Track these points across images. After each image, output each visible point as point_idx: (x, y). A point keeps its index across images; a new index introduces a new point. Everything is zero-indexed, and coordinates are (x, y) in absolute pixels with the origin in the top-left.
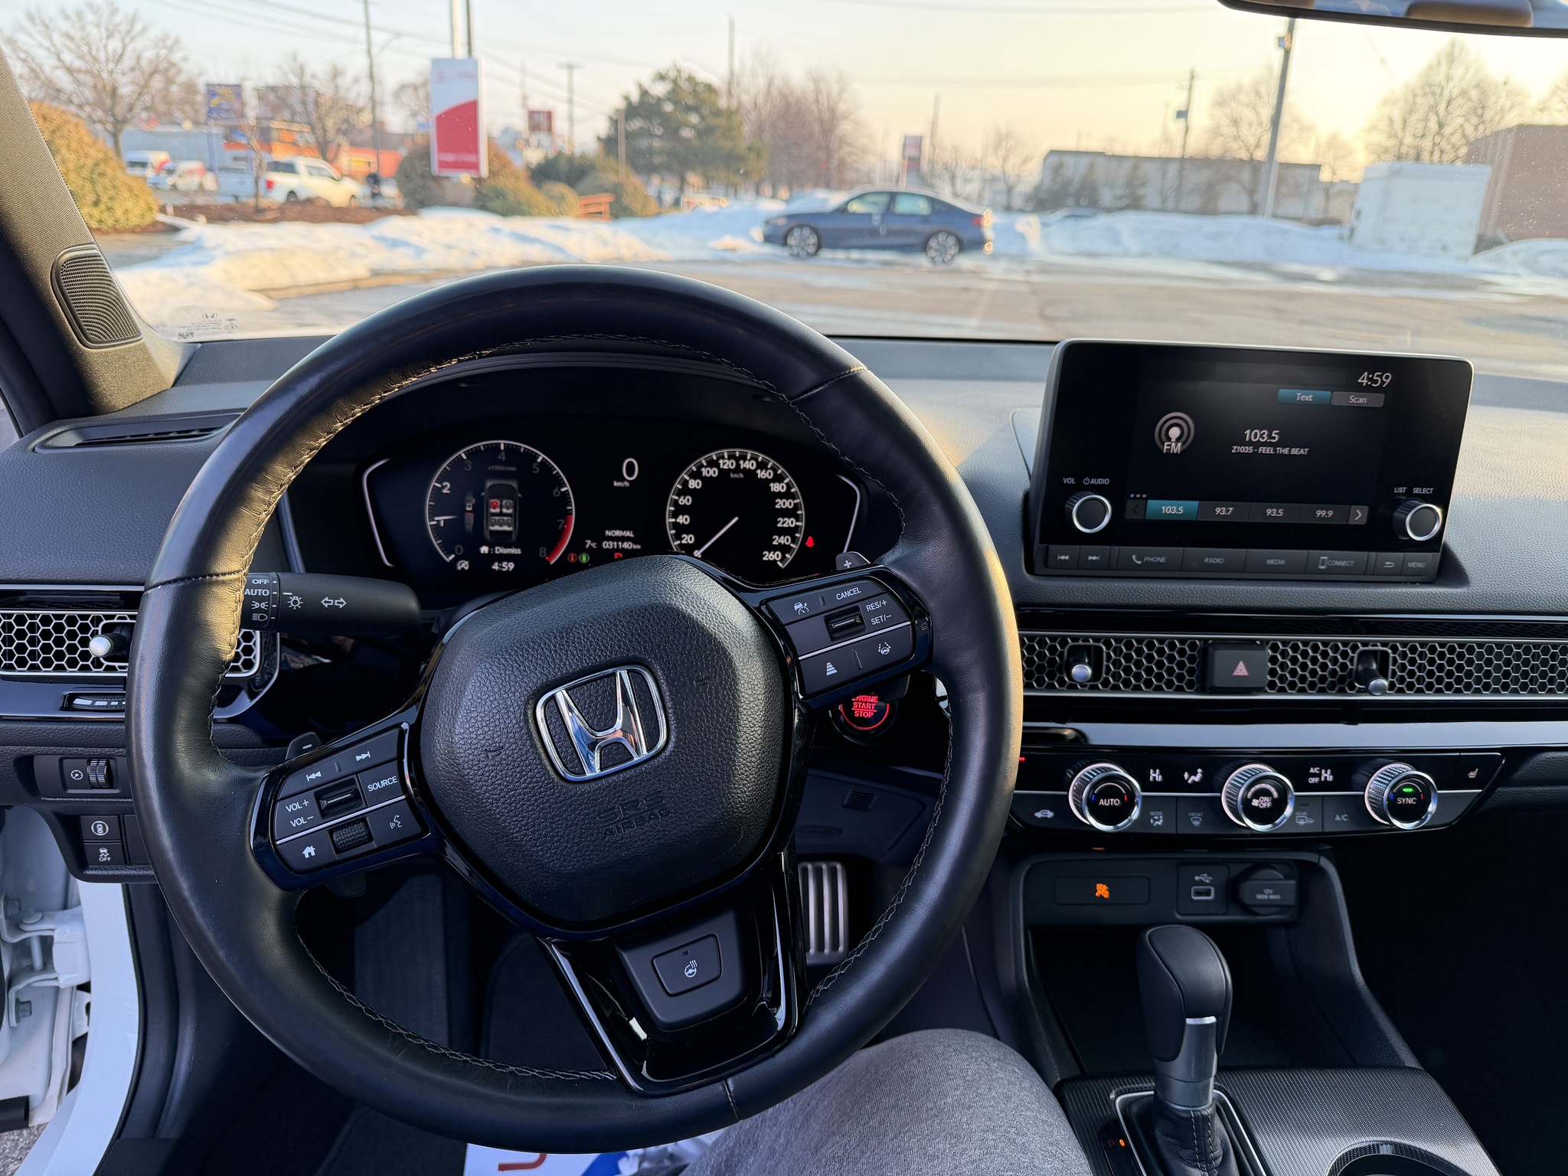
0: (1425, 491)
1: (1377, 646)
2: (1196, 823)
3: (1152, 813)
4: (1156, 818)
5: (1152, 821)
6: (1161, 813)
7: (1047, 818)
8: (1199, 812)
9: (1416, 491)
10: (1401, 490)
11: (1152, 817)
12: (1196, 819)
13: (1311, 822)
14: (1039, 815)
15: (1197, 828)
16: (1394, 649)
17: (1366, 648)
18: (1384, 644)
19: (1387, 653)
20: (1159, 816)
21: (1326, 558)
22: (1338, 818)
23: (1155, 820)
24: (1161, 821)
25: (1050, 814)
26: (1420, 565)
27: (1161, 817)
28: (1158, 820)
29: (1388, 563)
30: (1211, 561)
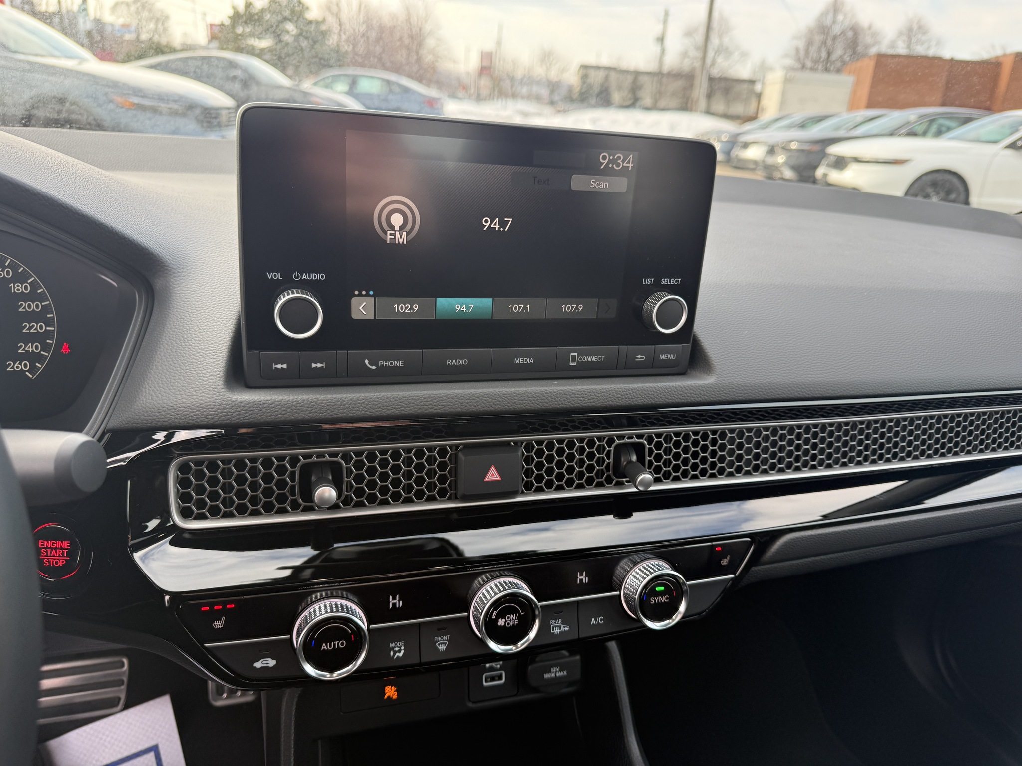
0: (673, 281)
1: (632, 438)
2: (442, 648)
3: (392, 645)
4: (397, 649)
5: (392, 653)
6: (402, 643)
7: (268, 666)
8: (446, 635)
9: (664, 281)
10: (649, 281)
11: (393, 649)
12: (443, 643)
13: (567, 629)
14: (258, 665)
15: (442, 652)
16: (650, 440)
17: (622, 441)
18: (640, 436)
19: (642, 445)
20: (400, 647)
21: (576, 354)
22: (593, 621)
23: (395, 653)
24: (402, 652)
25: (272, 663)
26: (671, 357)
27: (403, 648)
28: (399, 651)
29: (639, 356)
30: (454, 362)
